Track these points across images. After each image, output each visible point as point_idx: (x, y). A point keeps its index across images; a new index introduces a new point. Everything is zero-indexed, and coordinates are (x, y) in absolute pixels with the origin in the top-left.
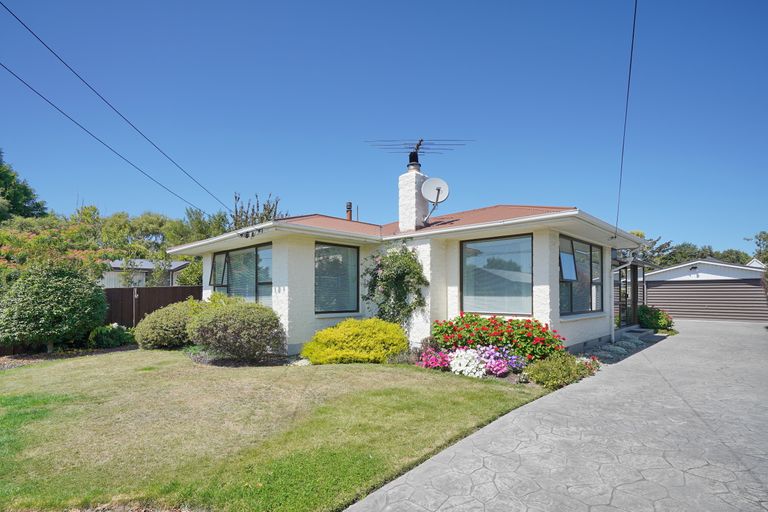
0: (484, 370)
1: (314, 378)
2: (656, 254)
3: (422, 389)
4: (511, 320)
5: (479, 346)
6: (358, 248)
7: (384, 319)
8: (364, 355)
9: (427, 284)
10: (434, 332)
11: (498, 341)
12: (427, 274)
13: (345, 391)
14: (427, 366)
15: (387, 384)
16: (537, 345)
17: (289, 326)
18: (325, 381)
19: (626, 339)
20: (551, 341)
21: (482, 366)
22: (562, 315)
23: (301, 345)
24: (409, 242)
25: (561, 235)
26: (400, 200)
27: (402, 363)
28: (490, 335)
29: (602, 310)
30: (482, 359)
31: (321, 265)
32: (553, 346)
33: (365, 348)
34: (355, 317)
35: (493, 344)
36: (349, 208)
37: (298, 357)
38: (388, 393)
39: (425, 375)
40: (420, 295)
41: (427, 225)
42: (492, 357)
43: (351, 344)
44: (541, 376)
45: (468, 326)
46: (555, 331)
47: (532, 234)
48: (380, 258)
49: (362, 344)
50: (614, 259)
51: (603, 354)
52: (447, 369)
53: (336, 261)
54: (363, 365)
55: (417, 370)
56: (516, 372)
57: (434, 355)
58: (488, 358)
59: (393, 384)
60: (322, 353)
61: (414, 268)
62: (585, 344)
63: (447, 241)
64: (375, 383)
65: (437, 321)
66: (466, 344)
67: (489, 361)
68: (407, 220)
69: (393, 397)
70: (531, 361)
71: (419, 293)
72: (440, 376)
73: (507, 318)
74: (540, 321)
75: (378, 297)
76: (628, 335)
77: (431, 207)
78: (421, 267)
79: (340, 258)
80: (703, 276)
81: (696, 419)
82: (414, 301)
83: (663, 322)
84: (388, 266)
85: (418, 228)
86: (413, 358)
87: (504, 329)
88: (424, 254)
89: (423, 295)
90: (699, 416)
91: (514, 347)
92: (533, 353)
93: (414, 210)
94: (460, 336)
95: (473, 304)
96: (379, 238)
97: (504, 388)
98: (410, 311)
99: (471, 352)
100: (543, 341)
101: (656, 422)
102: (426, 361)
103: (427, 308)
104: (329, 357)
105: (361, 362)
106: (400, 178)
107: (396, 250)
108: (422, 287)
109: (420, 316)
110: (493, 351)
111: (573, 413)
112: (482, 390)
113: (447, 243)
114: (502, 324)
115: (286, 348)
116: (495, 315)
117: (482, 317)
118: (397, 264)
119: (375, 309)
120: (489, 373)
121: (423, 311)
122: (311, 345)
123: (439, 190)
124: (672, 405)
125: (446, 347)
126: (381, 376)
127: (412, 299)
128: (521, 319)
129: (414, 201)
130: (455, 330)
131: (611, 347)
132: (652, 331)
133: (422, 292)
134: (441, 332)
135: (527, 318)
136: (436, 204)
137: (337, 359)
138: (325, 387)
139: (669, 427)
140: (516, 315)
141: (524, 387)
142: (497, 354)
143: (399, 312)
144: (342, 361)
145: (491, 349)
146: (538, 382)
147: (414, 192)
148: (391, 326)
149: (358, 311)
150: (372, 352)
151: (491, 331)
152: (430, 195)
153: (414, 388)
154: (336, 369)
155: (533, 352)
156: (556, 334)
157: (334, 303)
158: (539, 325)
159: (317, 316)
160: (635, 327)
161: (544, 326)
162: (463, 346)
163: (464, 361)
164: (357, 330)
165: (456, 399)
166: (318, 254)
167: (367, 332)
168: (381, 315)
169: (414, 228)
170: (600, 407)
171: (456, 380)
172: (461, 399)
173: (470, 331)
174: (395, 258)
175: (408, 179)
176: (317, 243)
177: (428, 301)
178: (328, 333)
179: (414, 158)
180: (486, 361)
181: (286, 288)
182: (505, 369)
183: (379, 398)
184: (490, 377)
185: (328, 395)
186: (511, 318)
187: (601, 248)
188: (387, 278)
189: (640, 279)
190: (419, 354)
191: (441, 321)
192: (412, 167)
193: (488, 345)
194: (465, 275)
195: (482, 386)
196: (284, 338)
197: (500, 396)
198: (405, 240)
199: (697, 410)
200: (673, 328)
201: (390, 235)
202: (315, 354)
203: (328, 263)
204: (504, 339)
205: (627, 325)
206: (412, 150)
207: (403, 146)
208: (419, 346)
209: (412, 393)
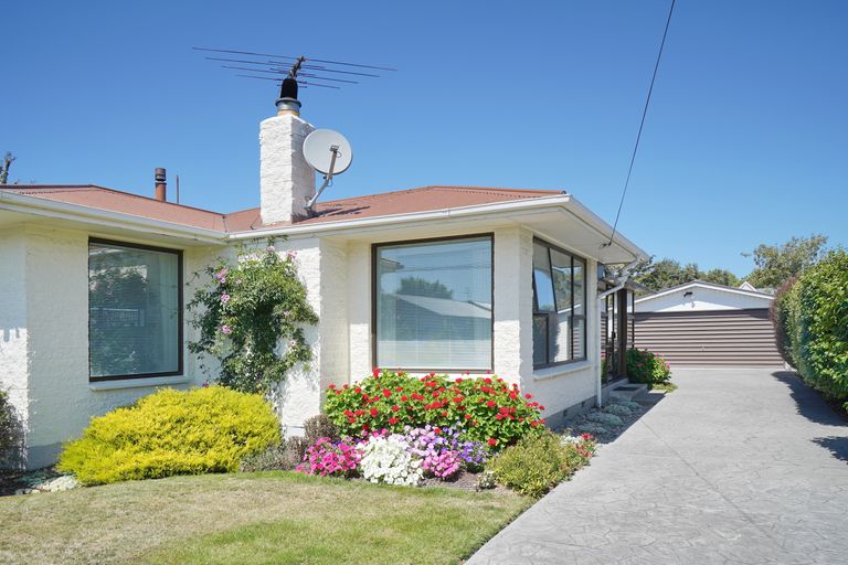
0: (420, 471)
1: (86, 518)
2: (635, 274)
3: (313, 518)
4: (459, 381)
5: (407, 428)
6: (179, 253)
7: (234, 387)
8: (196, 458)
9: (314, 320)
10: (326, 407)
11: (440, 417)
12: (314, 302)
13: (157, 541)
14: (317, 471)
15: (243, 514)
16: (503, 420)
17: (31, 408)
18: (111, 523)
19: (615, 401)
20: (524, 414)
21: (416, 464)
22: (536, 367)
23: (58, 448)
24: (280, 243)
25: (536, 239)
26: (263, 165)
27: (271, 467)
28: (426, 407)
29: (585, 358)
30: (415, 450)
31: (103, 286)
32: (527, 420)
33: (196, 445)
34: (174, 385)
35: (432, 423)
36: (161, 179)
37: (50, 473)
38: (247, 535)
39: (316, 488)
40: (301, 340)
41: (313, 214)
42: (431, 446)
43: (168, 438)
44: (514, 475)
45: (388, 394)
46: (528, 397)
47: (491, 235)
48: (225, 272)
49: (191, 438)
50: (600, 279)
51: (591, 427)
52: (354, 474)
53: (135, 278)
54: (192, 479)
55: (299, 480)
56: (474, 470)
57: (331, 450)
58: (425, 448)
59: (256, 515)
60: (106, 462)
61: (291, 291)
62: (565, 412)
63: (349, 243)
64: (220, 516)
65: (332, 387)
66: (385, 426)
67: (426, 453)
68: (276, 201)
69: (258, 542)
70: (495, 449)
71: (298, 336)
72: (343, 489)
73: (452, 377)
74: (505, 381)
75: (223, 345)
76: (617, 395)
77: (320, 182)
78: (302, 289)
79: (143, 272)
80: (701, 306)
81: (750, 528)
82: (290, 351)
83: (658, 373)
84: (240, 288)
85: (297, 219)
86: (290, 456)
87: (449, 396)
88: (308, 266)
89: (307, 340)
90: (752, 522)
91: (467, 427)
92: (497, 435)
93: (290, 185)
94: (374, 412)
95: (395, 355)
96: (222, 234)
97: (458, 503)
98: (282, 371)
99: (396, 441)
100: (512, 415)
101: (702, 540)
102: (317, 461)
103: (315, 364)
104: (121, 468)
105: (188, 473)
106: (263, 124)
107: (257, 258)
108: (305, 326)
109: (302, 378)
110: (432, 435)
111: (579, 539)
112: (422, 511)
113: (349, 248)
114: (443, 388)
115: (24, 454)
116: (433, 372)
117: (410, 376)
118: (258, 284)
119: (216, 369)
120: (429, 475)
121: (307, 369)
122: (80, 446)
123: (335, 151)
124: (710, 507)
125: (350, 432)
126: (231, 499)
127: (286, 347)
128: (474, 377)
129: (289, 169)
130: (365, 400)
131: (601, 415)
132: (645, 386)
133: (307, 335)
134: (340, 405)
135: (485, 376)
136: (329, 177)
137: (137, 471)
138: (111, 535)
139: (722, 546)
140: (468, 372)
141: (491, 497)
142: (440, 441)
143: (261, 373)
144: (148, 474)
145: (427, 433)
146: (510, 486)
147: (289, 152)
148: (247, 400)
149: (180, 372)
150: (211, 452)
151: (429, 400)
152: (319, 160)
153: (298, 520)
154: (137, 492)
155: (497, 432)
156: (531, 401)
157: (130, 358)
158: (504, 388)
159: (95, 386)
160: (623, 382)
161: (512, 388)
162: (380, 428)
163: (385, 456)
164: (179, 411)
165: (380, 534)
166: (94, 263)
167: (202, 414)
168: (228, 379)
169: (288, 218)
170: (615, 523)
171: (374, 495)
172: (388, 533)
173: (391, 403)
174: (254, 273)
175: (278, 127)
176: (92, 240)
177: (316, 351)
178: (117, 420)
179: (289, 90)
180: (422, 453)
181: (23, 332)
182: (455, 467)
183: (229, 549)
184: (432, 484)
185: (119, 554)
186: (459, 376)
187: (584, 261)
188: (239, 310)
189: (629, 310)
190: (302, 448)
191: (339, 386)
192: (285, 106)
193: (423, 426)
194: (379, 303)
195: (421, 502)
196: (18, 435)
197: (454, 518)
198: (272, 240)
199: (746, 511)
200: (670, 381)
201: (242, 229)
202: (88, 465)
203: (118, 280)
204: (450, 413)
205: (614, 380)
206: (285, 77)
207: (268, 68)
208: (301, 434)
209: (294, 530)
